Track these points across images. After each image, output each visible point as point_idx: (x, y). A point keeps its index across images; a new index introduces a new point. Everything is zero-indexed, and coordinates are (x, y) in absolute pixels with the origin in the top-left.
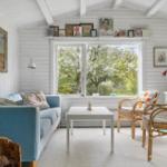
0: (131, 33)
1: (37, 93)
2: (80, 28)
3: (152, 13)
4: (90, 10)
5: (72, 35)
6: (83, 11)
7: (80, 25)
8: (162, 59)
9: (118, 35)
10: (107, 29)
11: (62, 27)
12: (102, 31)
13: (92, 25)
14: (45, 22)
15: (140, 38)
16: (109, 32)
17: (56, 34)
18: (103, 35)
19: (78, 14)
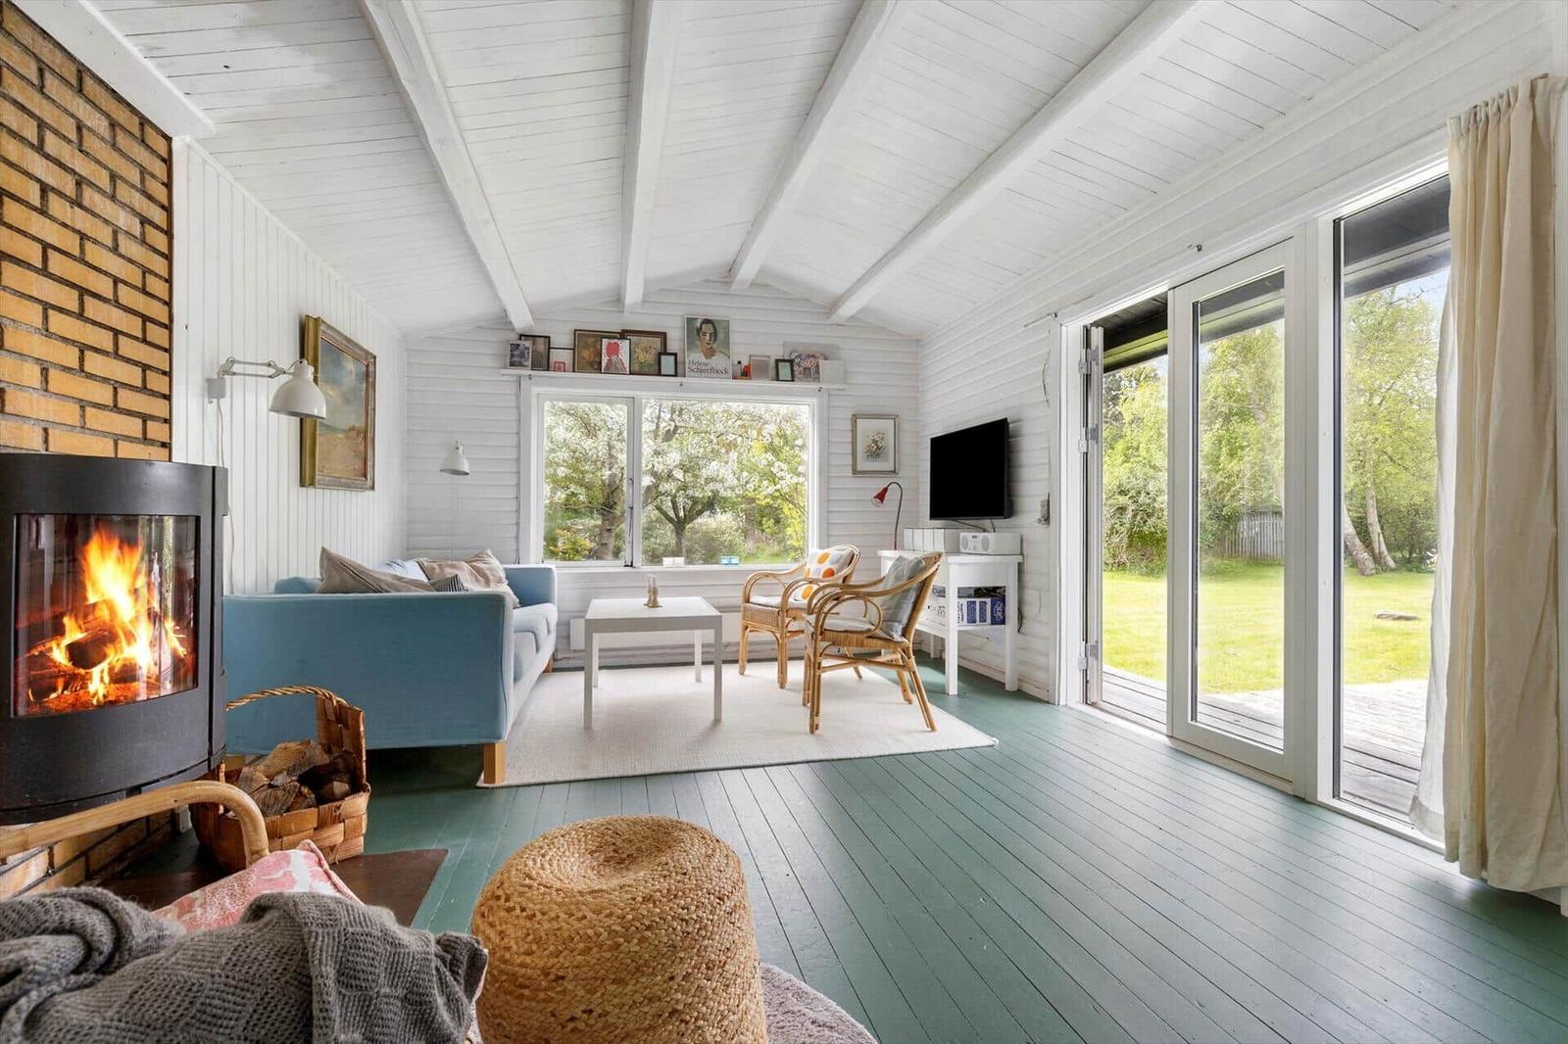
0: (785, 371)
1: (475, 559)
2: (624, 345)
3: (848, 309)
4: (659, 291)
5: (596, 366)
6: (633, 294)
7: (624, 334)
8: (876, 452)
9: (746, 374)
10: (710, 353)
11: (562, 338)
12: (696, 356)
13: (663, 336)
14: (503, 320)
15: (815, 386)
16: (718, 361)
17: (542, 363)
18: (701, 371)
19: (617, 298)
